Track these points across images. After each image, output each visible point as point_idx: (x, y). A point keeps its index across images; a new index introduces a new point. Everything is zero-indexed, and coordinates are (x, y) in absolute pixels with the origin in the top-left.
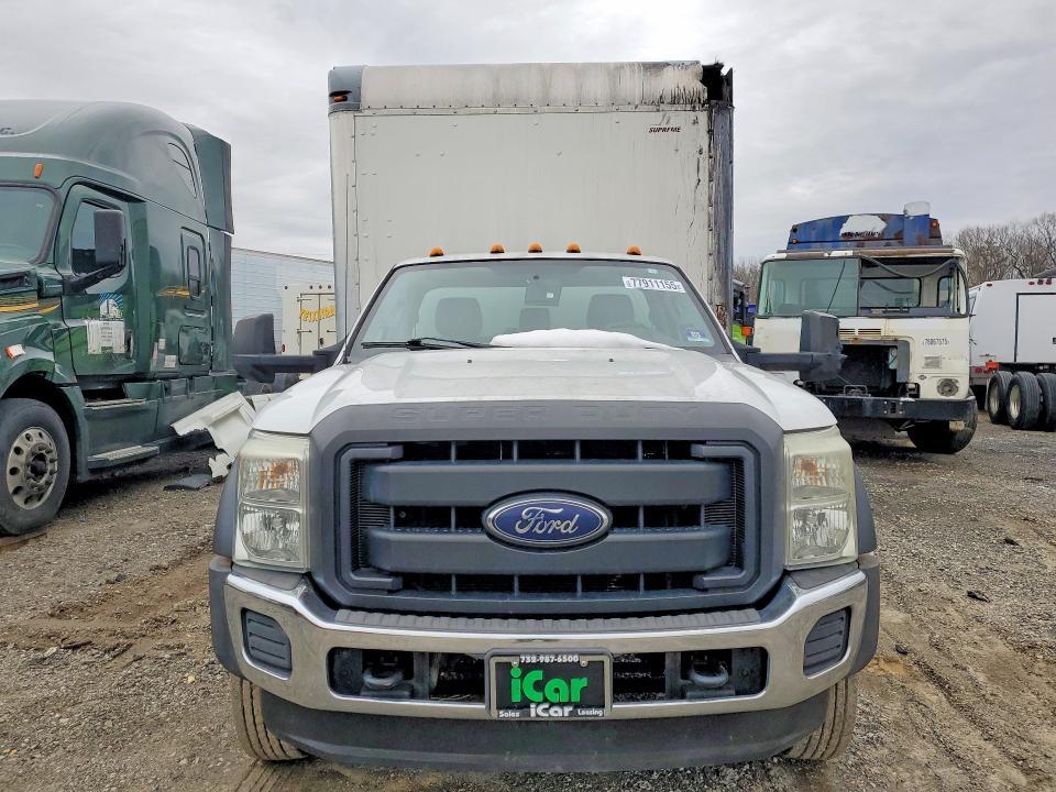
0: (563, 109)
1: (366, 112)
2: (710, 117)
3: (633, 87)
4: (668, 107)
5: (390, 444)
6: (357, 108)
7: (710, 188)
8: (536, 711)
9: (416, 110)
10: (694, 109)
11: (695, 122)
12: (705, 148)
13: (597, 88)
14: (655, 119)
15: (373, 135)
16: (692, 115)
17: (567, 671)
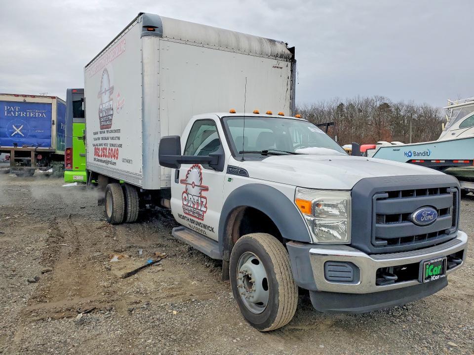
0: (244, 53)
1: (165, 39)
2: (292, 65)
3: (268, 48)
4: (279, 59)
5: (386, 192)
6: (161, 36)
7: (291, 92)
8: (433, 278)
9: (187, 42)
10: (287, 61)
11: (287, 66)
12: (290, 77)
13: (256, 46)
14: (274, 62)
15: (168, 50)
16: (286, 63)
17: (435, 264)
